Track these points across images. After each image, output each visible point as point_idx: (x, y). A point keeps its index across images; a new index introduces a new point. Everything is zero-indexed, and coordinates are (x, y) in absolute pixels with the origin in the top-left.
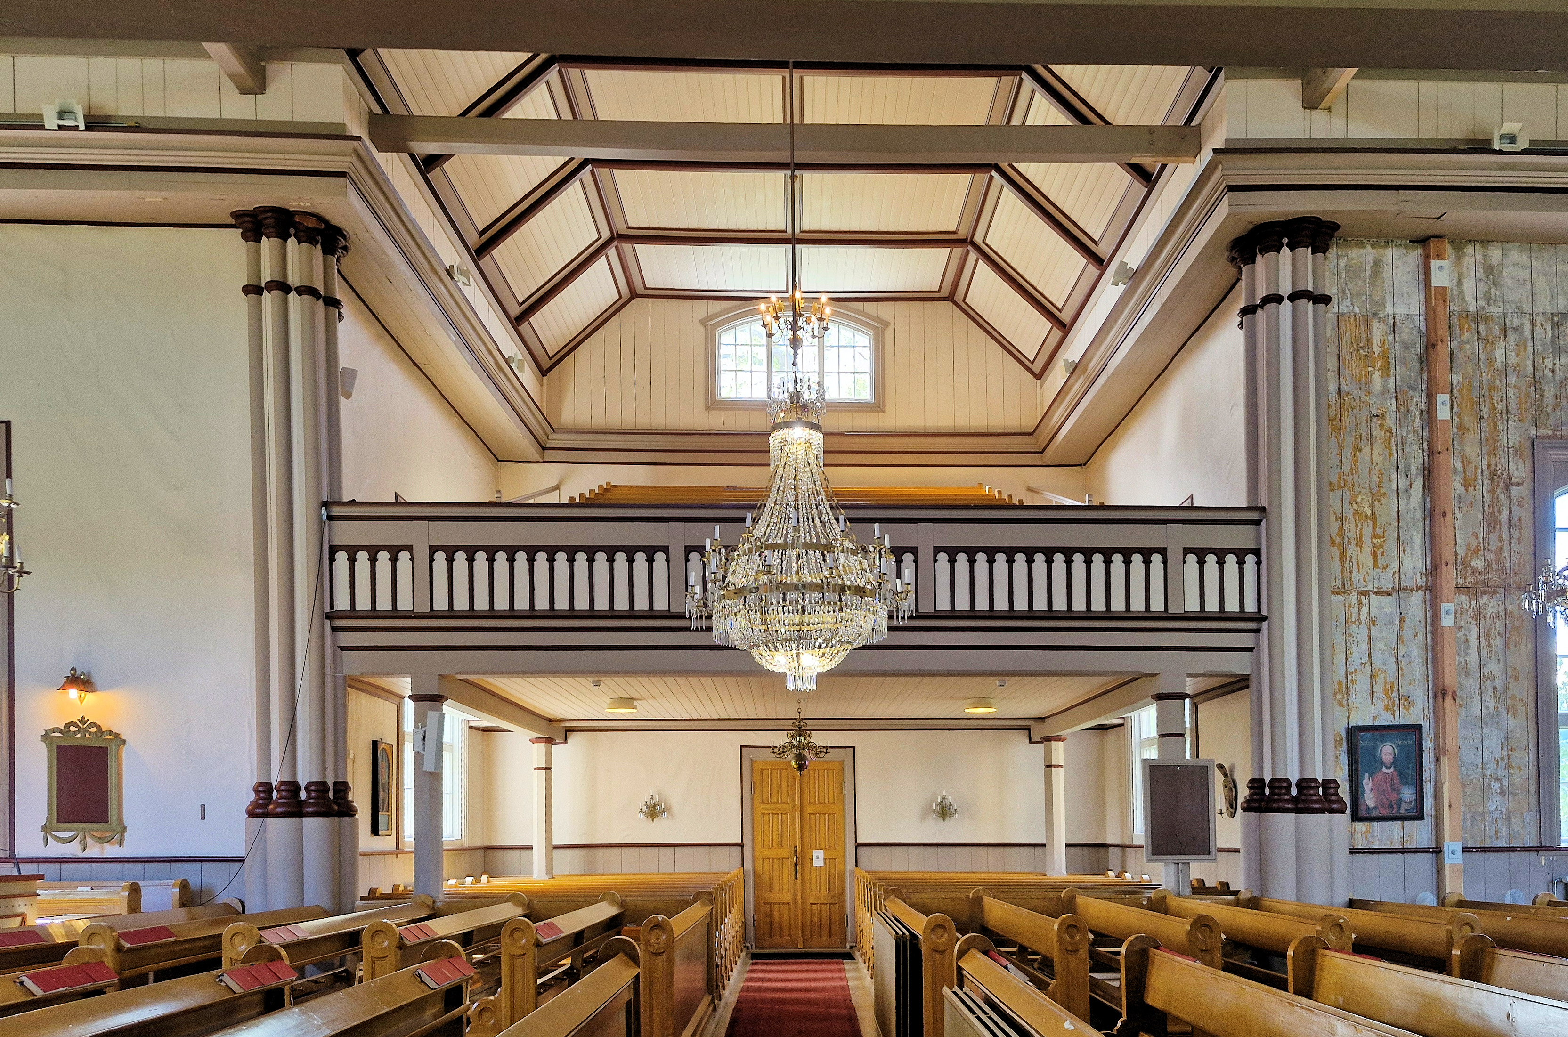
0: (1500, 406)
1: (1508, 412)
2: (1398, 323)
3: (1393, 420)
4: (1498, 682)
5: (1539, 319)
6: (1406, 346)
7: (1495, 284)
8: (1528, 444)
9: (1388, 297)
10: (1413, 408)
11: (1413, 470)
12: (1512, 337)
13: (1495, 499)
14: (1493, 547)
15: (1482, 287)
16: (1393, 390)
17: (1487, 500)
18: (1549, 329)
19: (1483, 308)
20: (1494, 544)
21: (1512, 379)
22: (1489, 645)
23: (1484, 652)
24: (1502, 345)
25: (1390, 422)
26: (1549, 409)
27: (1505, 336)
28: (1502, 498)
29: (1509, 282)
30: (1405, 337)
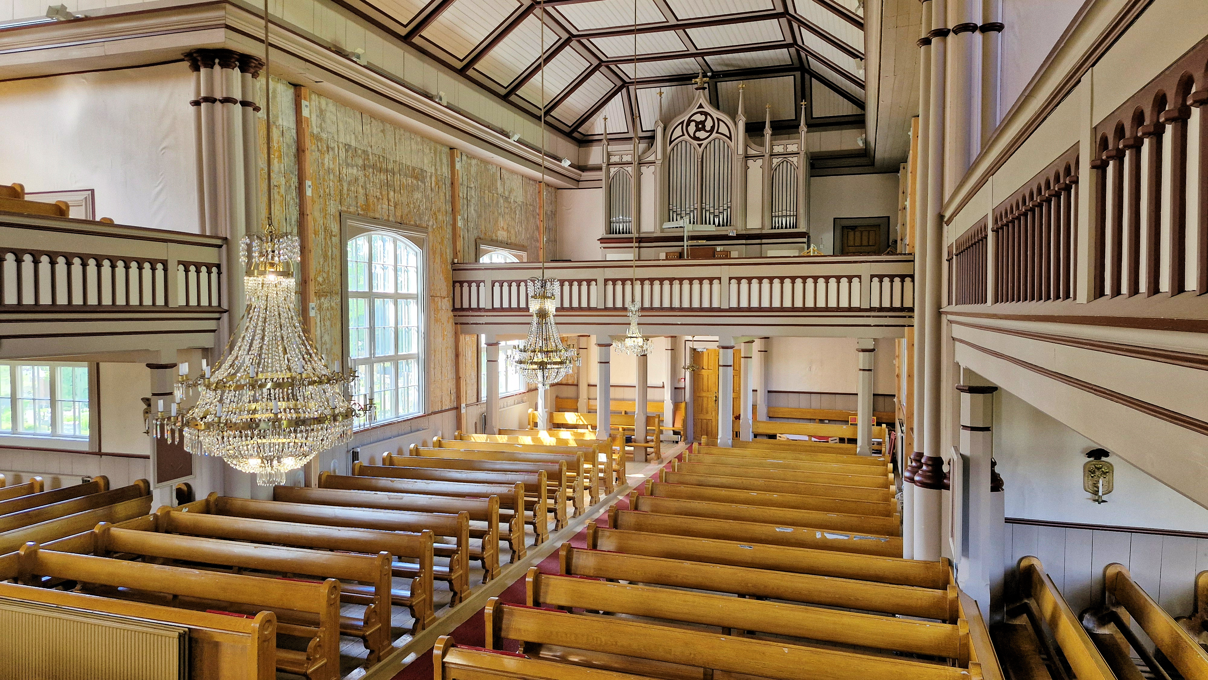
0: (327, 191)
1: (330, 195)
2: (284, 131)
3: (284, 191)
4: (328, 346)
5: (341, 145)
6: (288, 146)
7: (324, 122)
8: (338, 214)
9: (280, 113)
10: (292, 184)
11: (293, 223)
12: (331, 153)
13: (326, 243)
14: (326, 270)
15: (319, 122)
16: (283, 172)
17: (323, 243)
18: (344, 152)
19: (319, 133)
20: (326, 269)
21: (331, 177)
22: (325, 325)
23: (322, 329)
24: (327, 156)
25: (282, 191)
26: (345, 196)
27: (328, 151)
28: (329, 243)
29: (328, 121)
30: (288, 140)
